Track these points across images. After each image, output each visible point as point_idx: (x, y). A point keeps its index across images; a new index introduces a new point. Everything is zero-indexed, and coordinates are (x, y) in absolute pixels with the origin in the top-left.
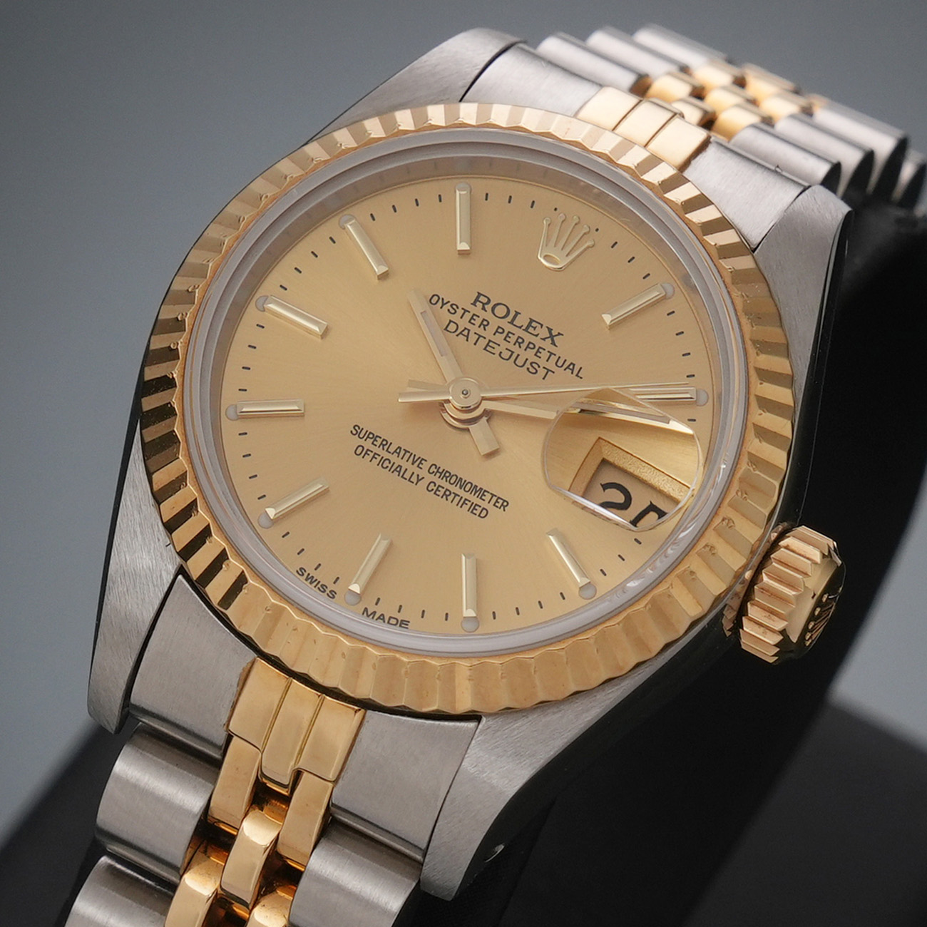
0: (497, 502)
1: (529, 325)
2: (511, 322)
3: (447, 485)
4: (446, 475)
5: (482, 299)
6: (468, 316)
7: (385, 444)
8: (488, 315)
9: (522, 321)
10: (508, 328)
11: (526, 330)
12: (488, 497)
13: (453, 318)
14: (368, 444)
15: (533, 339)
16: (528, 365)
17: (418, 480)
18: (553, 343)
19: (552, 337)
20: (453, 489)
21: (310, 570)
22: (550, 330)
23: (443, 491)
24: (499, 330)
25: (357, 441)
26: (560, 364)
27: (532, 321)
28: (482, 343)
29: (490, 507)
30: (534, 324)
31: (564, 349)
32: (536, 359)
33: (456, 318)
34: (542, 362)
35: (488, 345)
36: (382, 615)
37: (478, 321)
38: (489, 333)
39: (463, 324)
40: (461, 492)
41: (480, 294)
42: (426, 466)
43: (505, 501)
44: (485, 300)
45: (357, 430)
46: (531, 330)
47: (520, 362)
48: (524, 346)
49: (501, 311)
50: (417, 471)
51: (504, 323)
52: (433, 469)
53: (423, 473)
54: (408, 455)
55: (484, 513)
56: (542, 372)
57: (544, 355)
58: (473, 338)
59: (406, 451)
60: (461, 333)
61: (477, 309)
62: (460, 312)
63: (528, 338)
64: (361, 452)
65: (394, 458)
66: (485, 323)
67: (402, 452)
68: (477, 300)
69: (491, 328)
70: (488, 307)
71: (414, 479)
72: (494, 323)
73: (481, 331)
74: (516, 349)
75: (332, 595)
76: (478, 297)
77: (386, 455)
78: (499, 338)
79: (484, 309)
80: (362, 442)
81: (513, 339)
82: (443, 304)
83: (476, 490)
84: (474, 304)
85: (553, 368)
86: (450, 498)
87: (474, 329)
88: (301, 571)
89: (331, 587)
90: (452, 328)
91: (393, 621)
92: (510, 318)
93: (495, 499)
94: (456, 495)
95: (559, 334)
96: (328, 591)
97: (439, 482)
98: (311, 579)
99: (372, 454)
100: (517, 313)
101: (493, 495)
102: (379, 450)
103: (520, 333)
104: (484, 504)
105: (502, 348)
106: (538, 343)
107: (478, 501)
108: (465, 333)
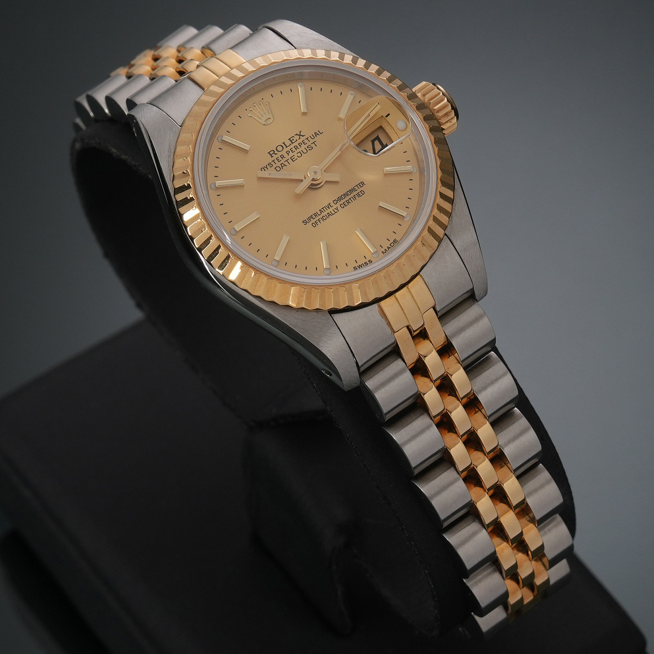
0: (360, 186)
1: (291, 141)
2: (287, 147)
3: (344, 200)
4: (340, 199)
5: (271, 153)
6: (276, 161)
7: (316, 215)
8: (280, 154)
9: (288, 143)
10: (288, 149)
11: (292, 143)
12: (356, 188)
14: (313, 221)
15: (298, 142)
16: (308, 149)
17: (337, 209)
18: (303, 136)
19: (300, 135)
20: (346, 199)
21: (356, 265)
22: (297, 135)
23: (346, 203)
24: (288, 153)
25: (309, 224)
26: (313, 138)
27: (289, 139)
28: (290, 161)
29: (361, 189)
30: (291, 139)
32: (307, 145)
33: (275, 166)
34: (309, 143)
35: (292, 159)
36: (388, 247)
37: (280, 159)
38: (287, 157)
39: (278, 164)
40: (350, 197)
41: (269, 153)
42: (332, 204)
43: (361, 183)
44: (272, 152)
45: (305, 222)
46: (293, 141)
47: (305, 151)
48: (299, 147)
49: (280, 148)
50: (333, 208)
51: (286, 149)
52: (335, 202)
53: (335, 207)
54: (324, 208)
55: (363, 193)
56: (313, 145)
57: (306, 141)
58: (286, 163)
60: (282, 167)
61: (275, 157)
62: (273, 163)
63: (296, 144)
64: (315, 225)
65: (323, 214)
66: (282, 156)
67: (322, 210)
68: (271, 155)
69: (286, 155)
70: (276, 152)
71: (336, 211)
72: (284, 153)
73: (285, 159)
74: (298, 150)
75: (370, 261)
76: (270, 154)
77: (321, 216)
78: (291, 154)
79: (276, 154)
80: (311, 223)
81: (294, 149)
82: (267, 167)
83: (351, 191)
84: (272, 157)
85: (313, 141)
86: (350, 201)
87: (283, 161)
88: (355, 268)
90: (278, 169)
91: (392, 245)
92: (284, 147)
93: (358, 186)
94: (350, 199)
95: (300, 132)
96: (368, 262)
97: (342, 202)
98: (360, 266)
99: (318, 221)
100: (284, 143)
101: (357, 186)
102: (318, 218)
103: (292, 146)
104: (359, 190)
105: (296, 155)
106: (300, 141)
107: (356, 192)
108: (283, 165)
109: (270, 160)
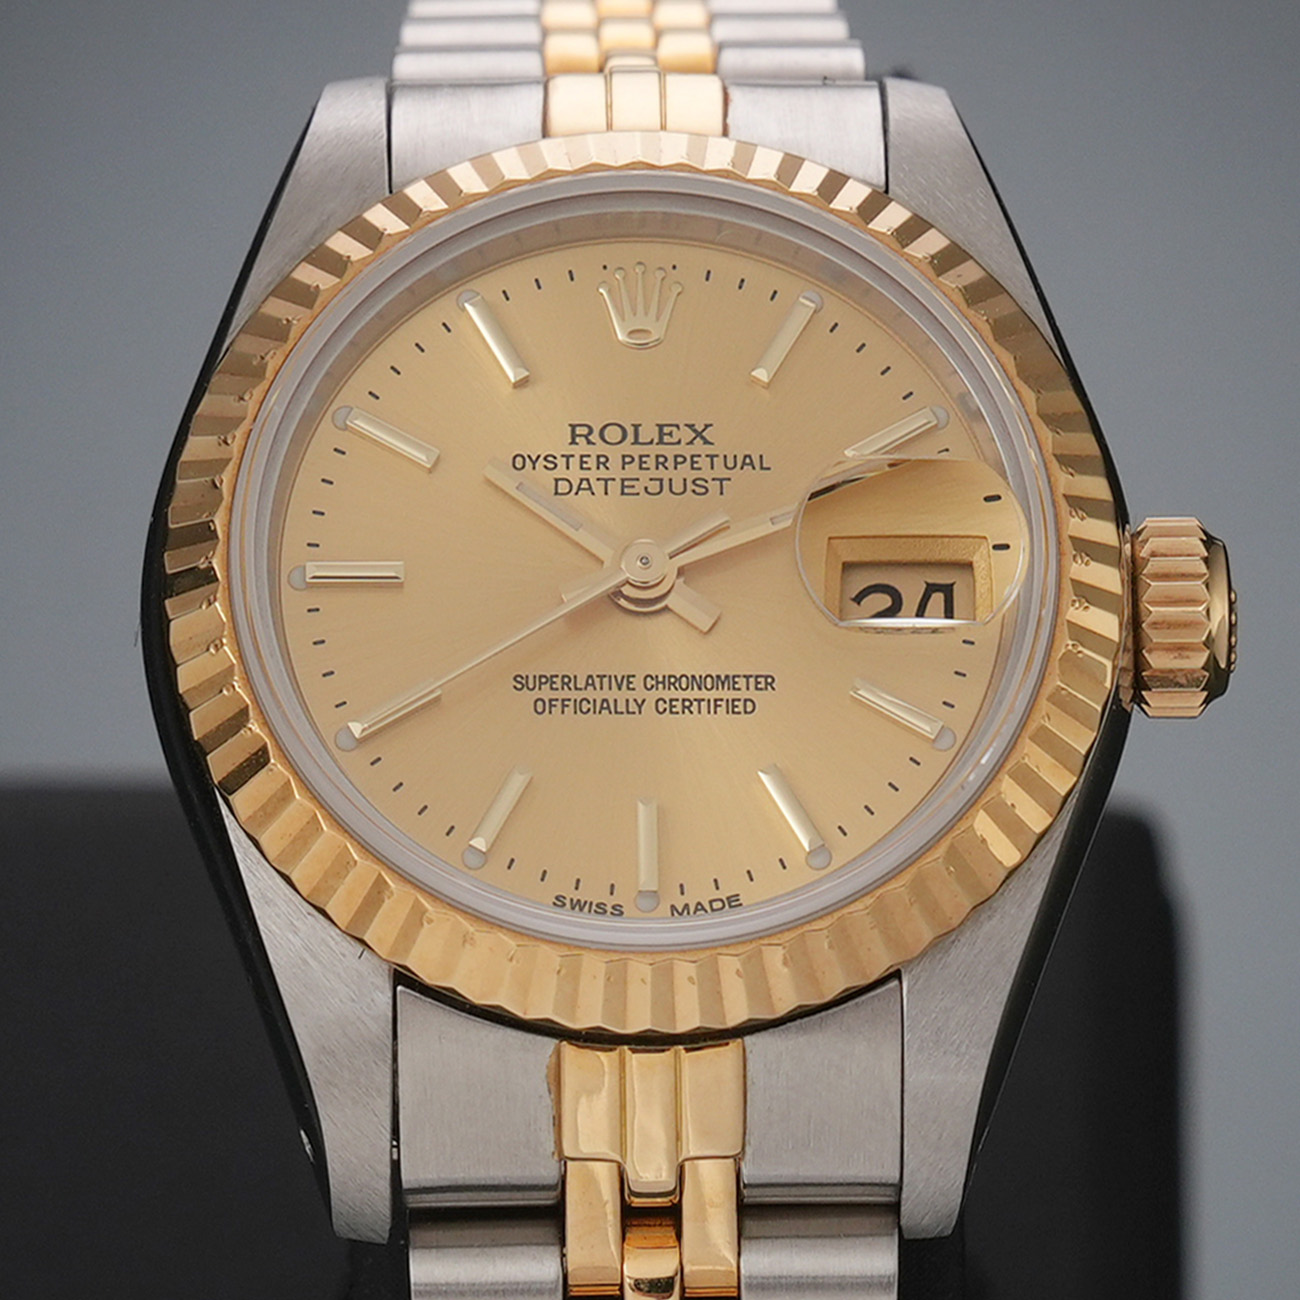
0: (758, 683)
1: (661, 434)
2: (636, 442)
3: (680, 695)
4: (671, 681)
5: (579, 431)
6: (574, 462)
7: (568, 681)
8: (600, 448)
9: (649, 432)
10: (636, 451)
11: (661, 442)
12: (742, 682)
13: (557, 474)
14: (546, 693)
15: (677, 450)
16: (690, 486)
17: (640, 707)
18: (706, 442)
19: (699, 434)
20: (688, 694)
21: (571, 894)
22: (691, 426)
23: (679, 704)
24: (626, 461)
25: (529, 697)
26: (730, 465)
27: (661, 427)
28: (614, 487)
29: (752, 694)
30: (666, 430)
31: (725, 442)
32: (696, 474)
33: (560, 472)
34: (706, 473)
35: (623, 487)
36: (699, 904)
37: (592, 462)
38: (615, 470)
39: (575, 475)
40: (704, 694)
41: (573, 427)
42: (637, 683)
43: (766, 677)
44: (585, 431)
45: (521, 682)
46: (666, 439)
47: (678, 487)
48: (670, 464)
49: (613, 434)
50: (631, 695)
51: (628, 448)
52: (650, 682)
53: (640, 693)
54: (606, 680)
55: (750, 707)
56: (714, 486)
57: (704, 462)
58: (598, 487)
59: (600, 677)
60: (579, 489)
61: (582, 447)
62: (561, 462)
63: (669, 451)
64: (543, 707)
65: (590, 694)
66: (602, 460)
67: (597, 680)
68: (574, 436)
69: (615, 462)
70: (595, 438)
71: (633, 707)
72: (615, 454)
73: (603, 473)
74: (661, 473)
75: (618, 911)
76: (573, 431)
77: (579, 695)
78: (632, 470)
79: (589, 442)
80: (536, 694)
81: (651, 462)
82: (534, 463)
83: (721, 681)
84: (573, 442)
85: (726, 474)
86: (694, 708)
87: (592, 475)
88: (560, 902)
89: (610, 902)
90: (563, 487)
91: (716, 905)
92: (630, 438)
93: (752, 680)
94: (699, 701)
95: (707, 426)
96: (609, 909)
97: (668, 695)
98: (578, 905)
99: (559, 704)
100: (636, 427)
101: (747, 677)
102: (565, 694)
103: (655, 450)
104: (743, 694)
105: (644, 481)
106: (686, 451)
107: (732, 694)
108: (585, 486)
109: (560, 445)
